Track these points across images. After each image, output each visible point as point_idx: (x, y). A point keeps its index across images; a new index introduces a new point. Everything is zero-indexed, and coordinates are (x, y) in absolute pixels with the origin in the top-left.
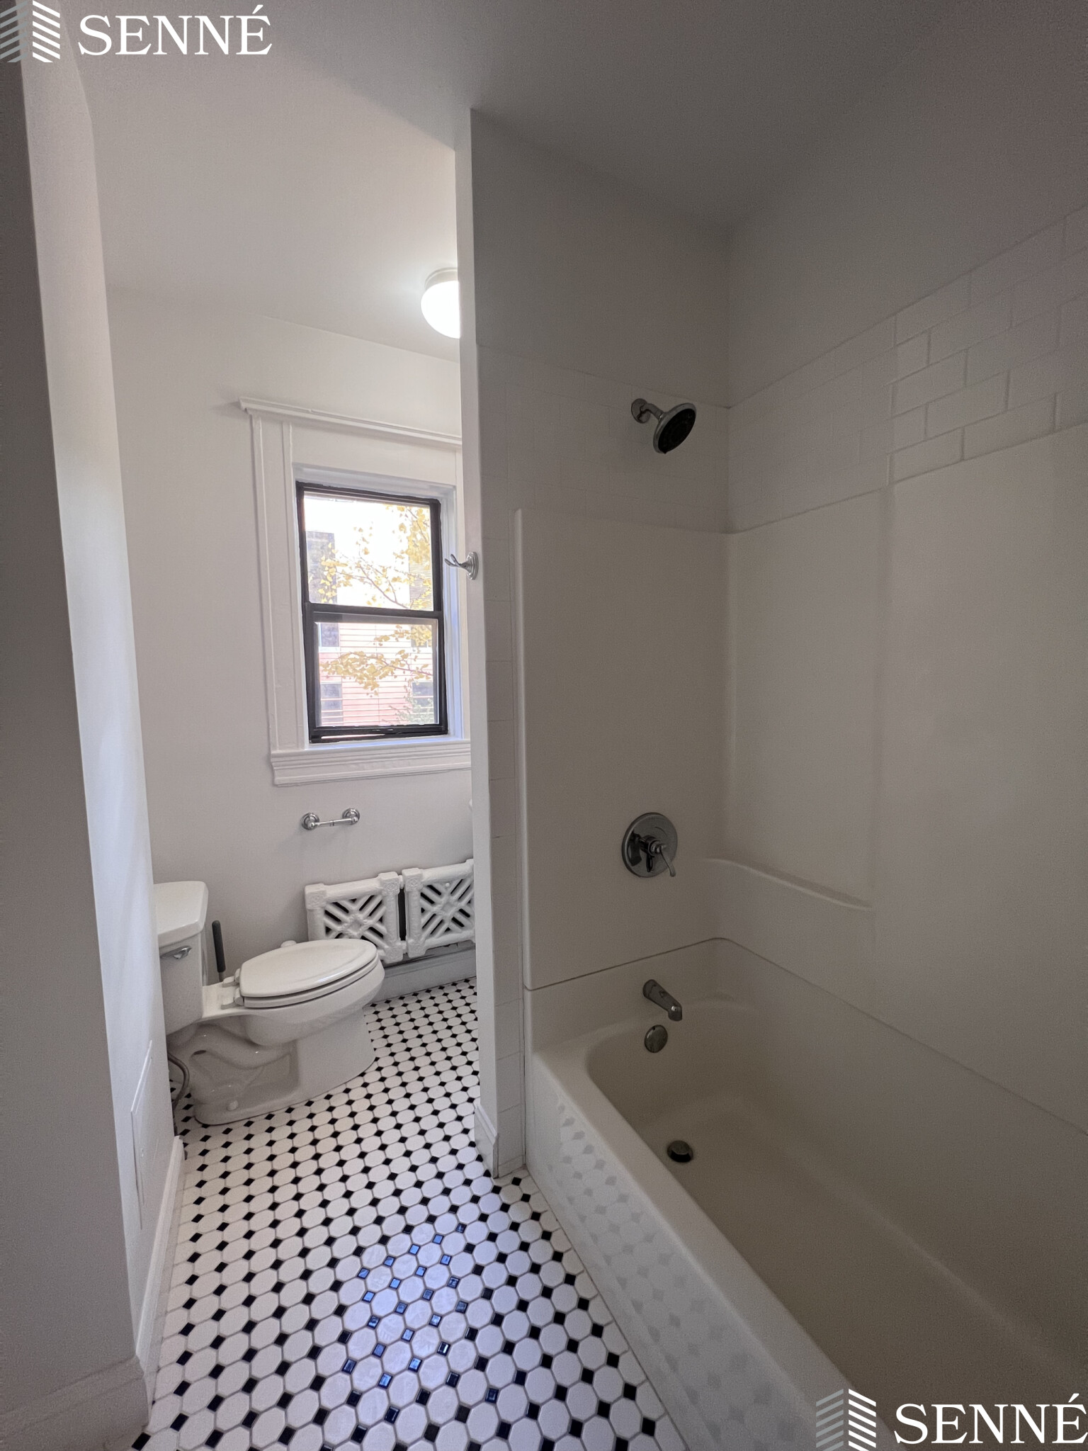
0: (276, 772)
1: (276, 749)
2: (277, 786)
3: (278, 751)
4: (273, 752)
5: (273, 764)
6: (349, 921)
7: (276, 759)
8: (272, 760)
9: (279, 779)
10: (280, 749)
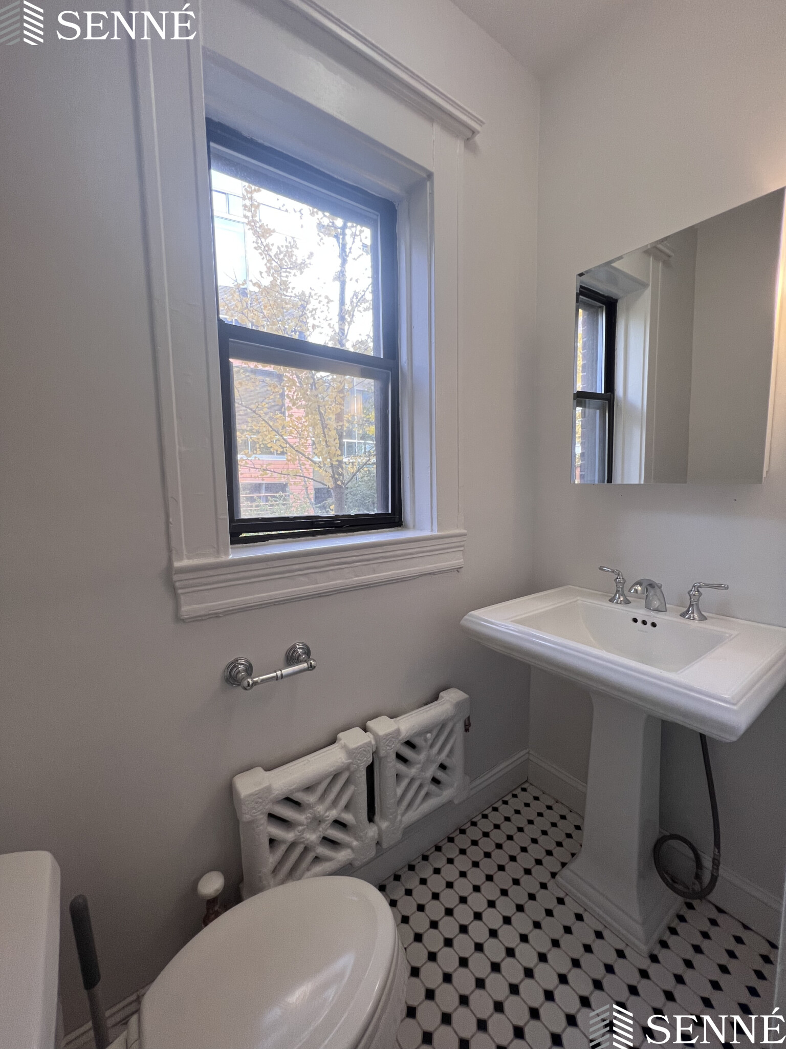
0: (182, 597)
1: (181, 559)
2: (183, 621)
3: (185, 563)
4: (177, 564)
5: (177, 584)
6: (305, 822)
7: (183, 576)
8: (175, 578)
9: (187, 609)
10: (189, 558)
